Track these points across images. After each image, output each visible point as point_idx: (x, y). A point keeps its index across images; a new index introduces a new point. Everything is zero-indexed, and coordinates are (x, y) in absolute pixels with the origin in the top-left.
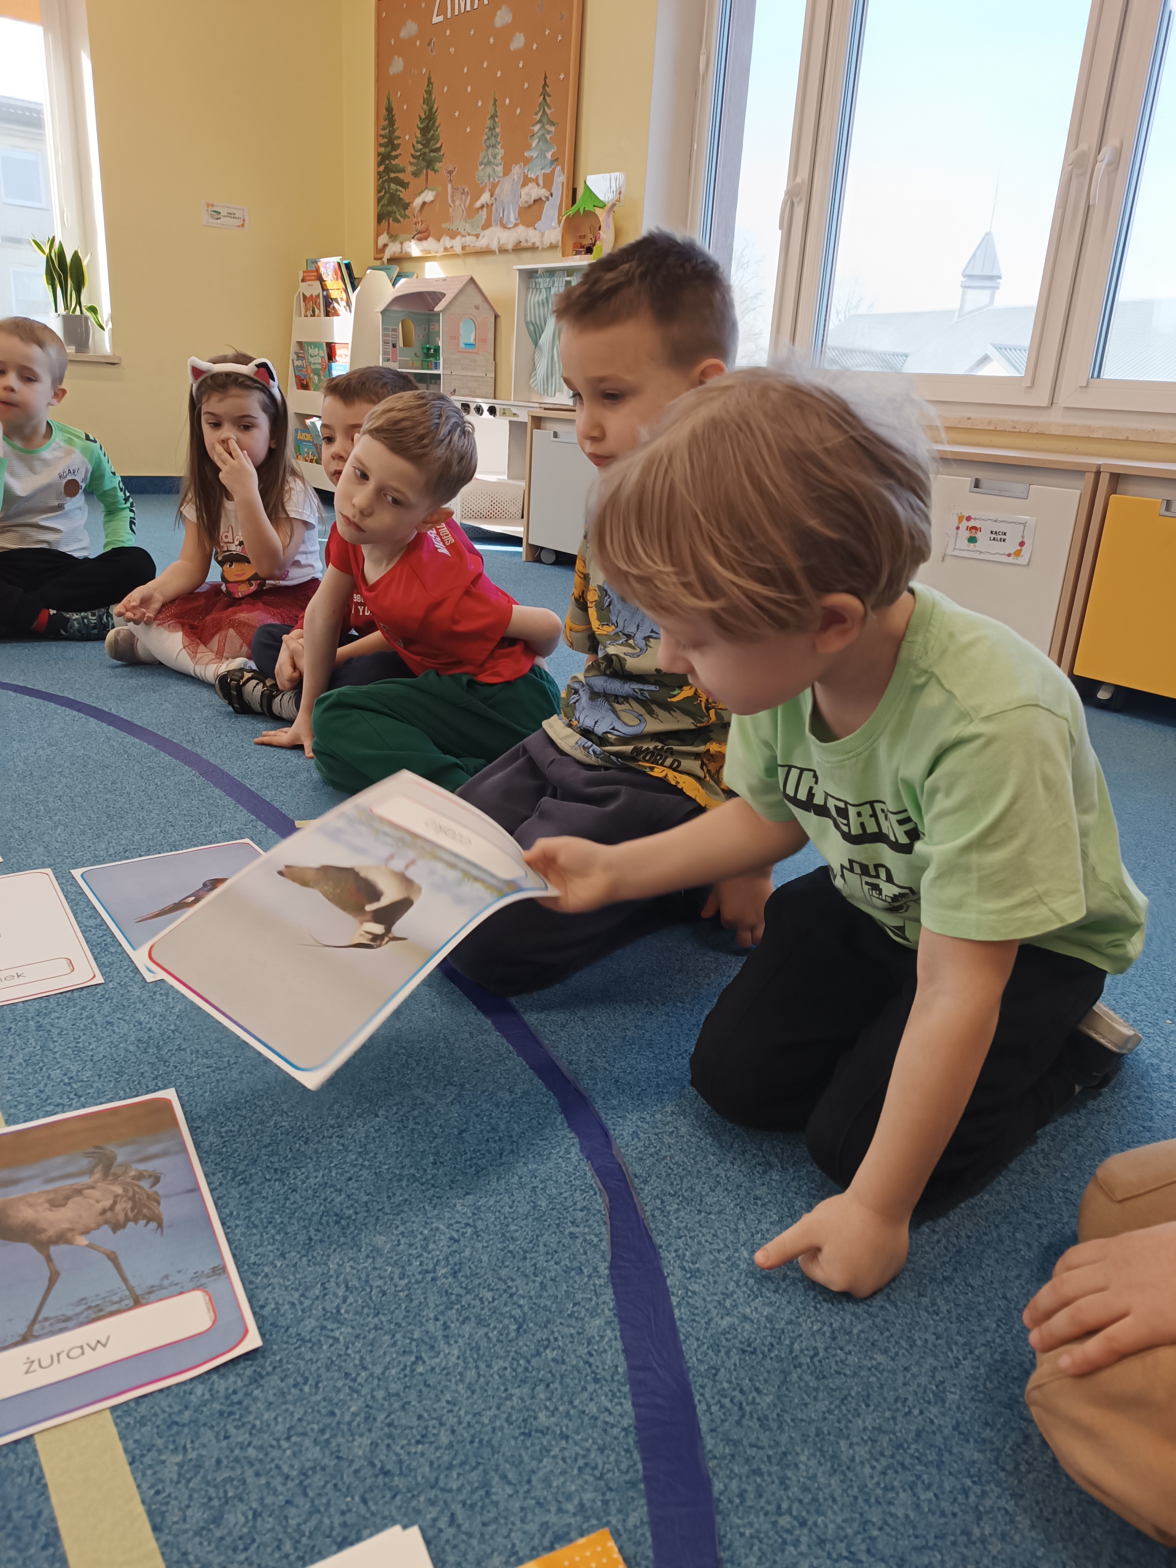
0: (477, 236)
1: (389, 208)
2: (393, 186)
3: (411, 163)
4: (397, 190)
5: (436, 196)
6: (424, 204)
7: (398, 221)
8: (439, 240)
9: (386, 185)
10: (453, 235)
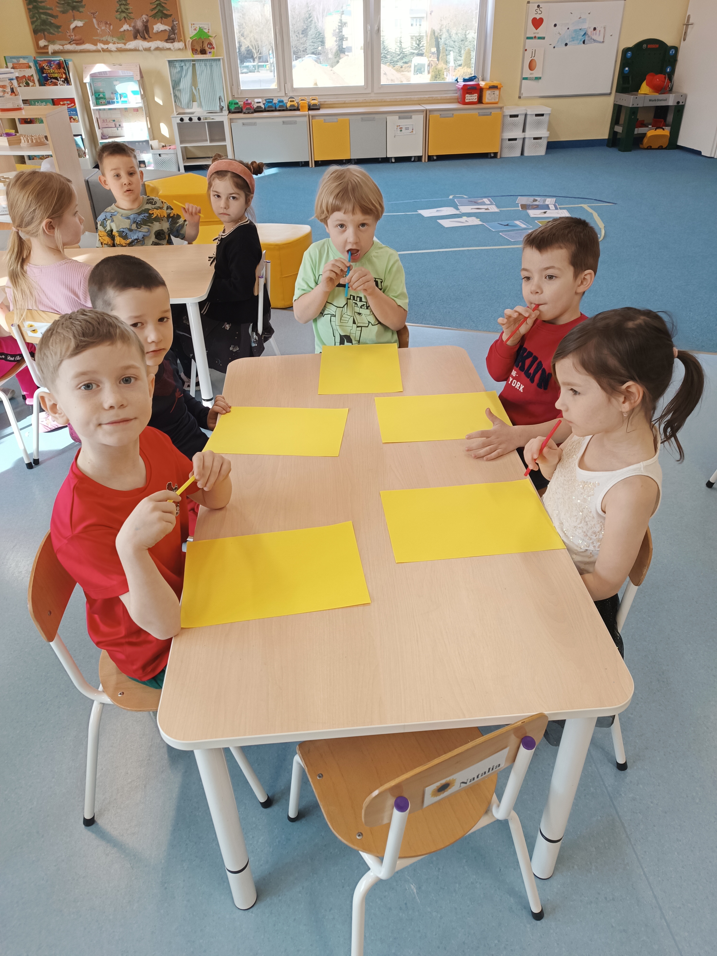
0: (125, 44)
1: (42, 27)
2: (42, 16)
3: (58, 7)
4: (48, 19)
5: (84, 24)
6: (76, 27)
7: (53, 34)
8: (96, 45)
9: (37, 15)
10: (107, 43)
